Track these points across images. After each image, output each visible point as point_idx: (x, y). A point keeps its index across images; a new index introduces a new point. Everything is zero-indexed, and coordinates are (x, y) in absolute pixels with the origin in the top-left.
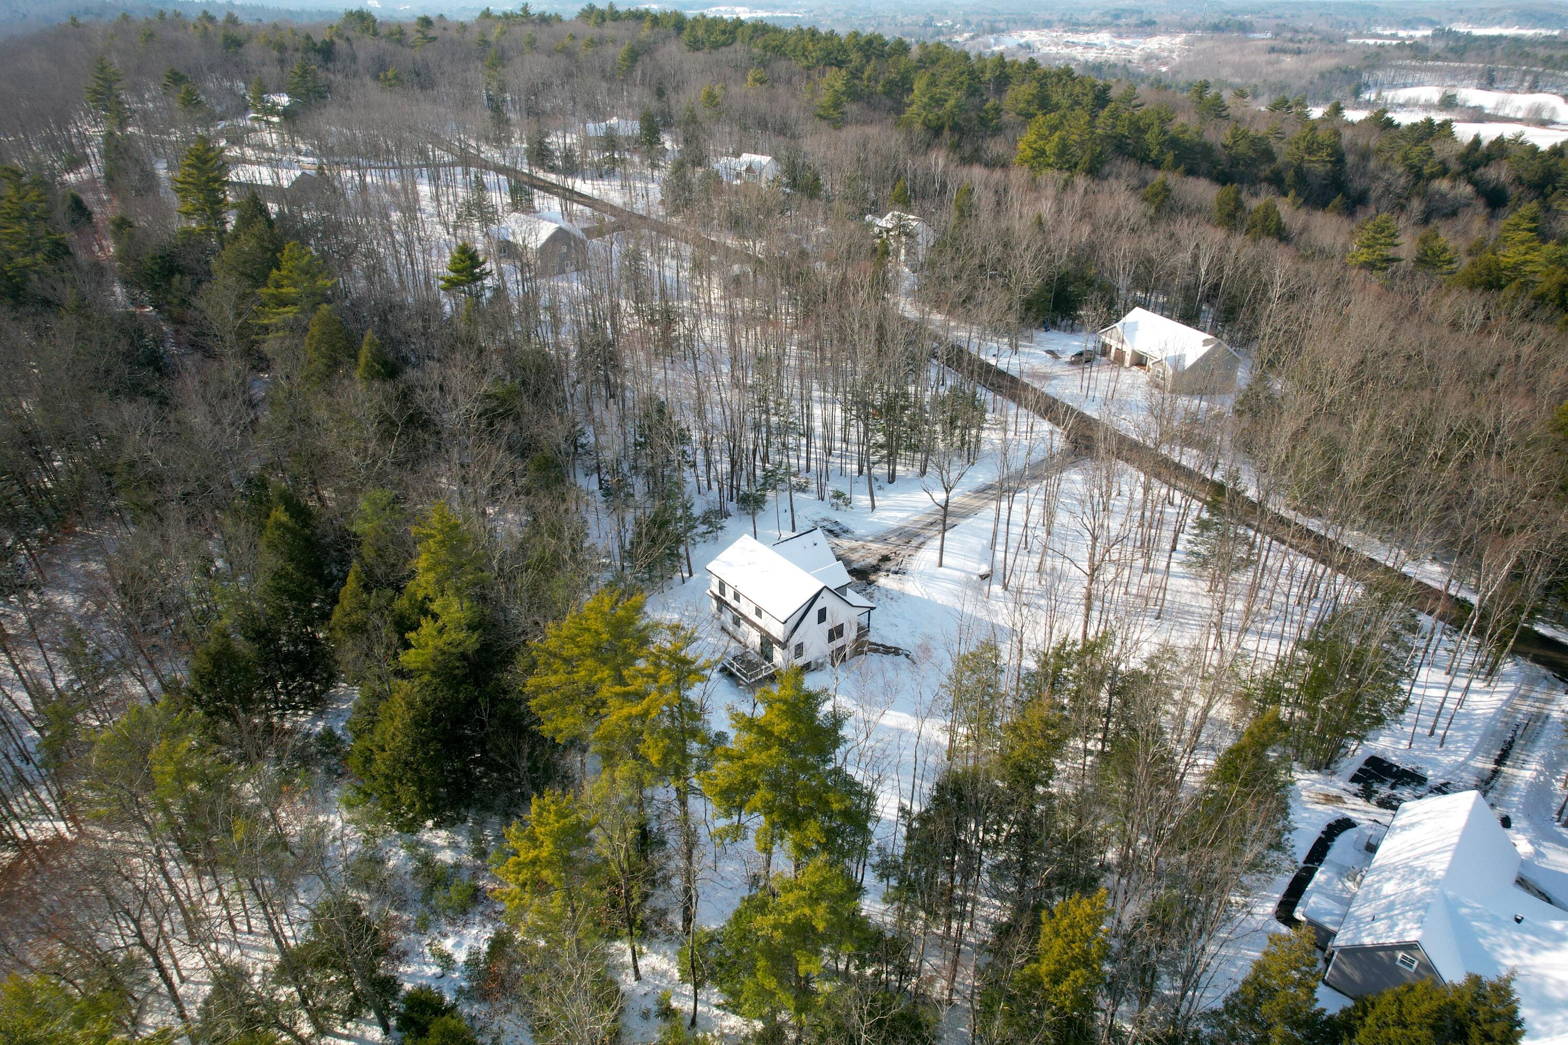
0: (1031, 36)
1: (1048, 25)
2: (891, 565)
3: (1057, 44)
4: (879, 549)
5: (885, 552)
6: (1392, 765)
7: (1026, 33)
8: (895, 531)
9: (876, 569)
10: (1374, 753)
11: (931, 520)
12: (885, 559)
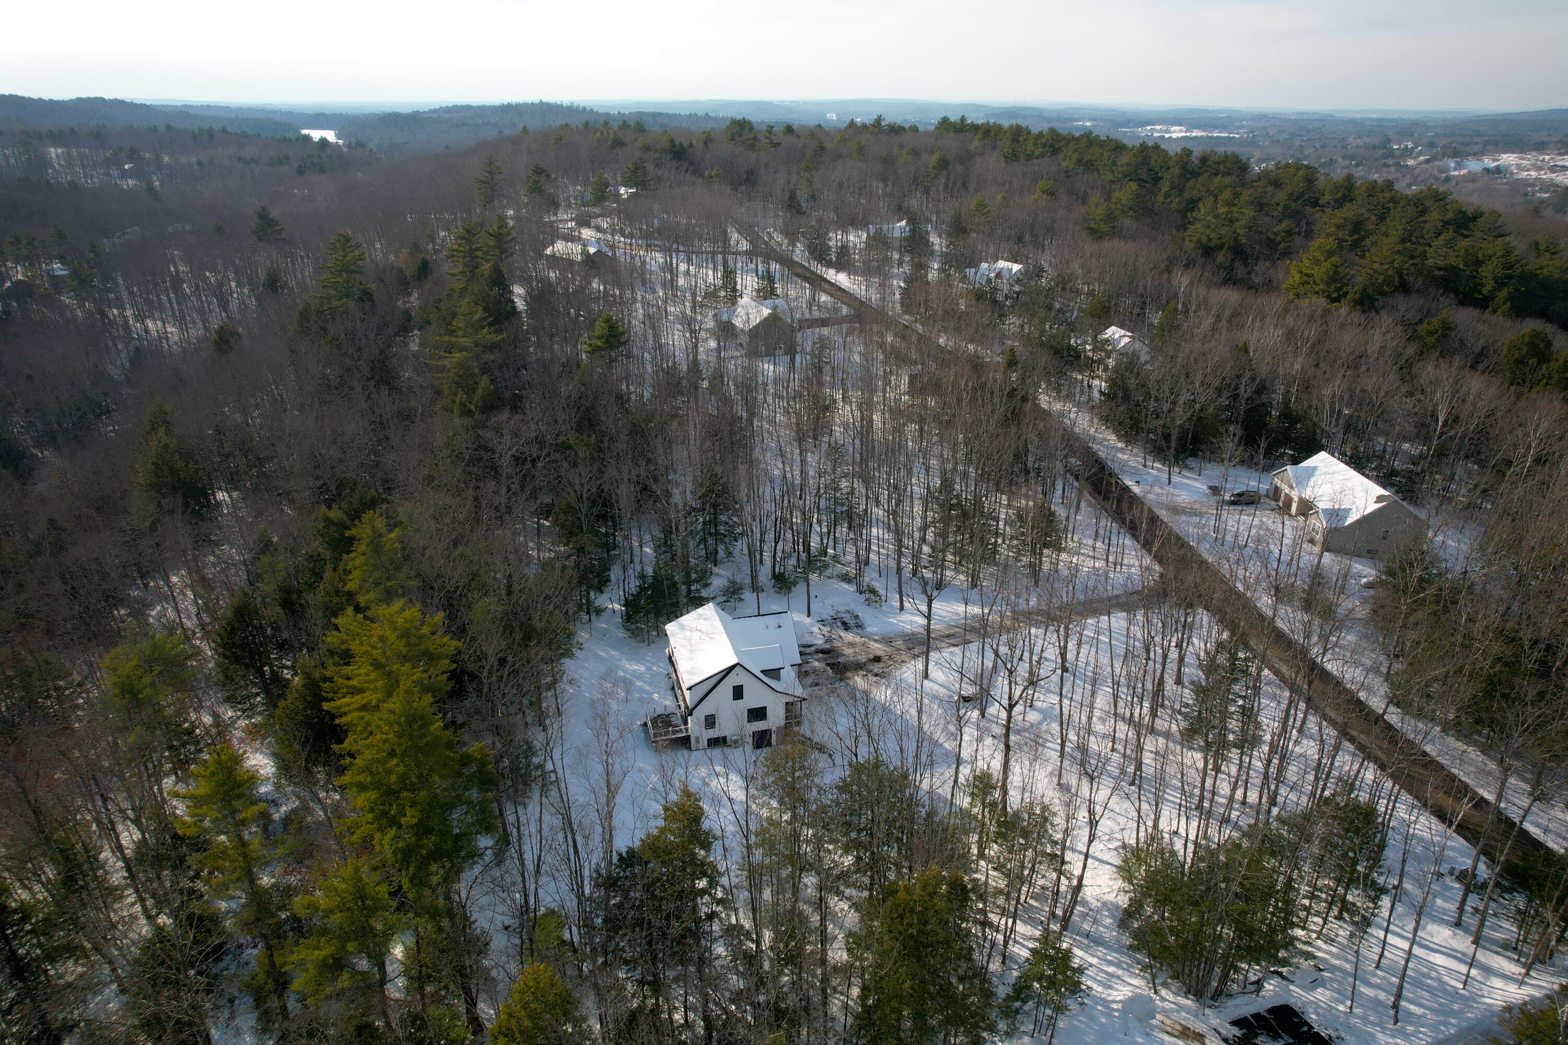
0: (1508, 159)
1: (1540, 147)
2: (876, 667)
3: (1539, 169)
4: (878, 648)
5: (880, 653)
6: (1306, 1023)
7: (1505, 156)
8: (906, 635)
9: (859, 666)
10: (1291, 1002)
11: (951, 631)
12: (877, 659)
